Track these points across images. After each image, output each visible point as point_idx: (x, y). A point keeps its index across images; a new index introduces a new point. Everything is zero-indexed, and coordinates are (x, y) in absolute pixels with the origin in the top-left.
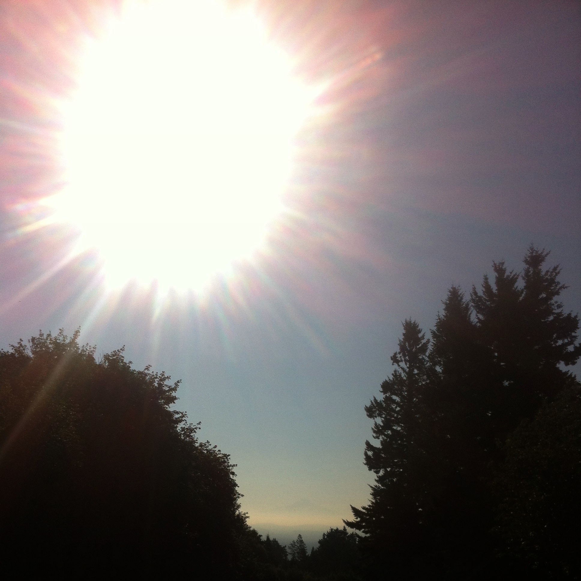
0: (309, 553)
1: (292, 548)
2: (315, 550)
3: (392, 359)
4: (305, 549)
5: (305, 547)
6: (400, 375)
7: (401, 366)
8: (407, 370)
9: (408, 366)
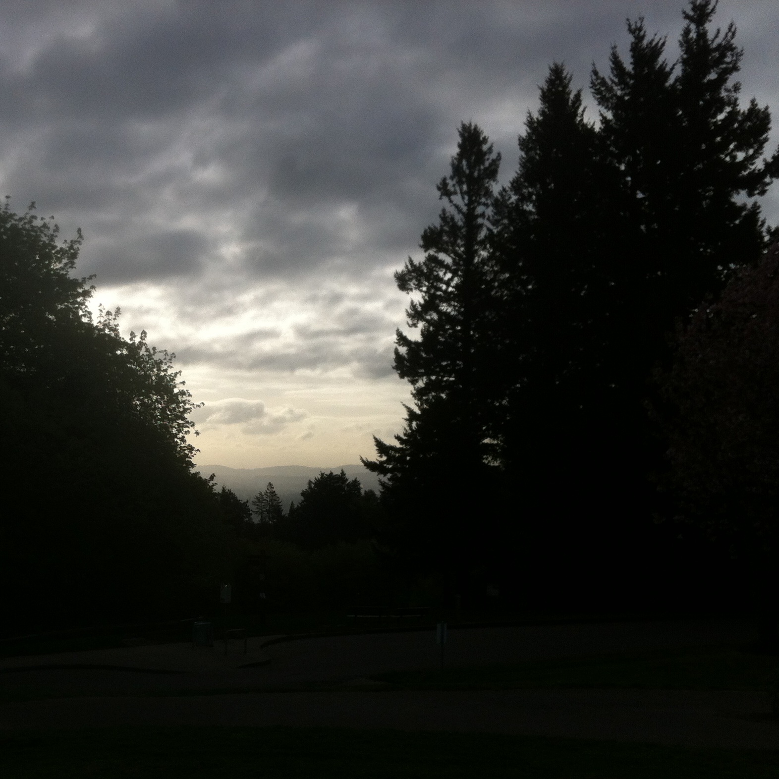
0: (286, 511)
1: (257, 504)
2: (296, 507)
3: (439, 189)
4: (280, 504)
5: (280, 502)
6: (452, 219)
7: (454, 202)
8: (465, 209)
9: (466, 201)
